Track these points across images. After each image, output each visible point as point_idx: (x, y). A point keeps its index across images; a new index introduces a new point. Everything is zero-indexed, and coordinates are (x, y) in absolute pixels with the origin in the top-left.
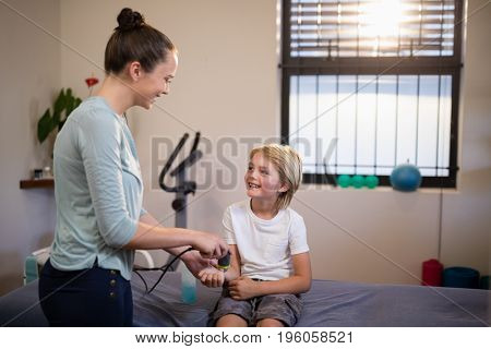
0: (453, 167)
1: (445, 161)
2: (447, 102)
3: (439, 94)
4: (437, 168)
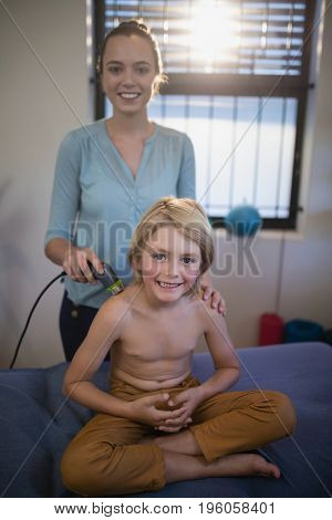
0: (295, 208)
1: (285, 201)
3: (283, 121)
4: (277, 208)
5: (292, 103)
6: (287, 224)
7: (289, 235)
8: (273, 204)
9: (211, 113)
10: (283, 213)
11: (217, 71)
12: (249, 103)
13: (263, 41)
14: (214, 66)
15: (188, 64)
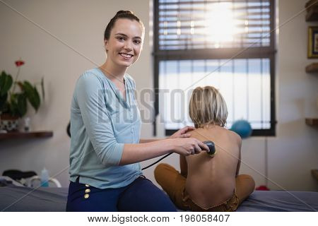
0: (273, 121)
1: (267, 117)
2: (267, 78)
3: (262, 72)
4: (262, 122)
5: (266, 62)
6: (270, 132)
7: (270, 139)
8: (260, 120)
9: (219, 69)
10: (267, 126)
11: (222, 46)
12: (240, 63)
13: (247, 29)
14: (220, 44)
15: (205, 44)
